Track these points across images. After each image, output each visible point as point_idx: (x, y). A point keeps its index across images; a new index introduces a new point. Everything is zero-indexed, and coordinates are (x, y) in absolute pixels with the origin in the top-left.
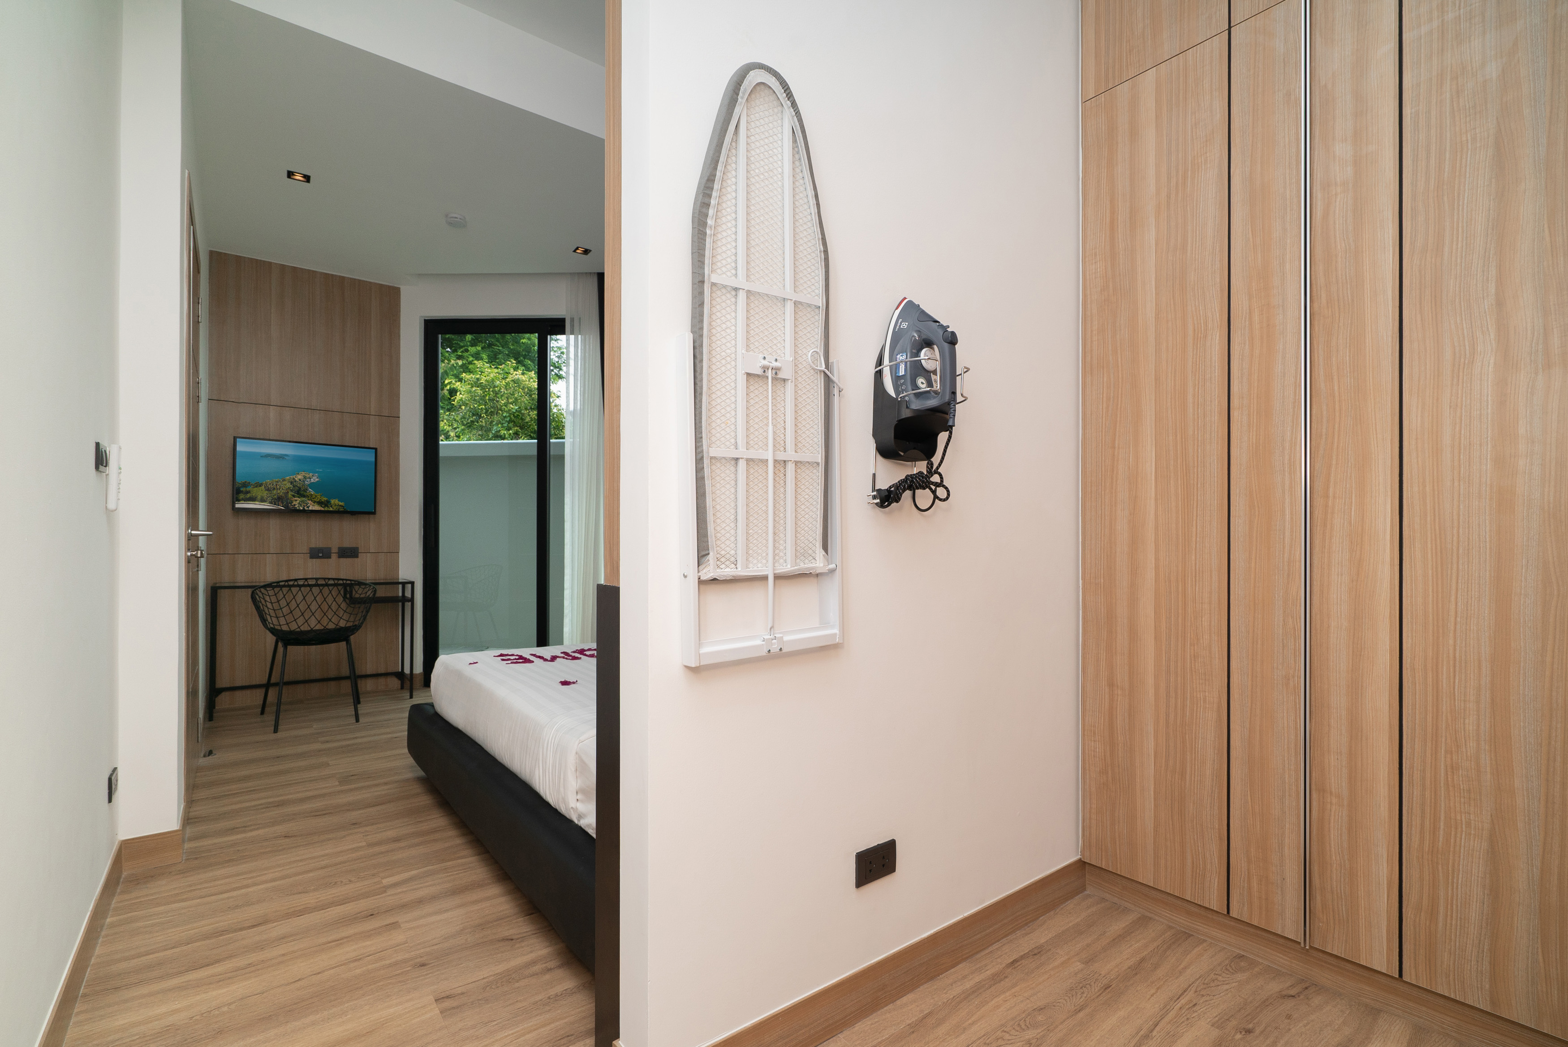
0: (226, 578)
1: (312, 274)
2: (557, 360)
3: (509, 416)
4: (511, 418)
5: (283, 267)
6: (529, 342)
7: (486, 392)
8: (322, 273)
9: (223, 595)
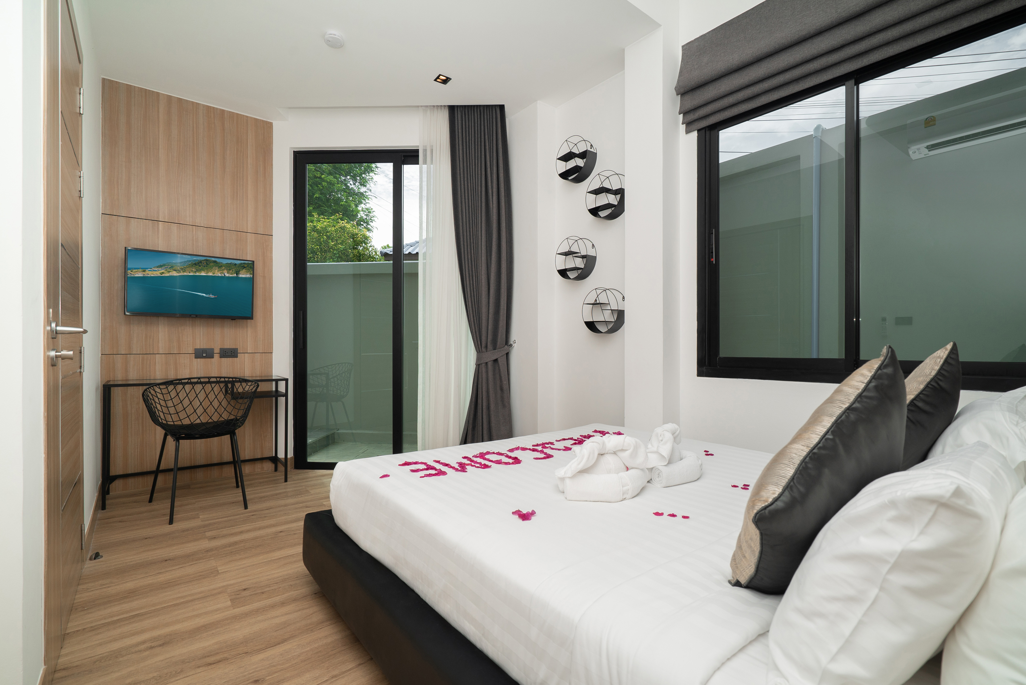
0: (119, 377)
1: (196, 105)
2: (365, 217)
3: (338, 253)
4: (339, 255)
5: (170, 98)
6: (346, 204)
7: (321, 236)
8: (204, 106)
9: (116, 393)
